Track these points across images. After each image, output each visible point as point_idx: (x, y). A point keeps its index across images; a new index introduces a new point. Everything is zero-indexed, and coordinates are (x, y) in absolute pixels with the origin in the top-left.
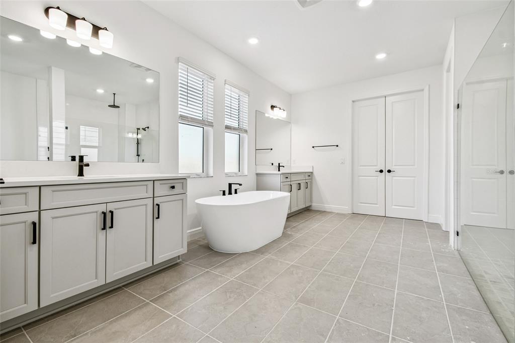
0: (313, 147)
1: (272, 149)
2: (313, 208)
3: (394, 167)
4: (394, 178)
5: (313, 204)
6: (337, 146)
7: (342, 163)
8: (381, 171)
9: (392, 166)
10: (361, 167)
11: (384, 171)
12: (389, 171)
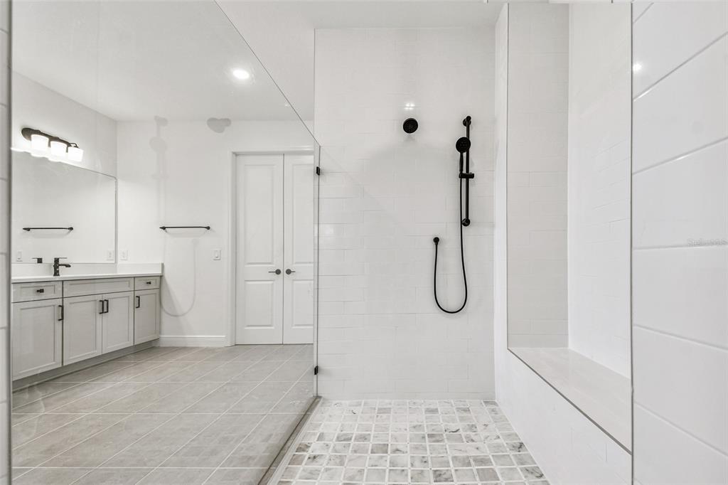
0: (164, 228)
1: (71, 229)
2: (163, 344)
3: (294, 265)
4: (295, 282)
5: (162, 336)
6: (208, 228)
7: (217, 259)
8: (278, 272)
9: (293, 263)
10: (250, 266)
11: (282, 271)
12: (289, 272)
